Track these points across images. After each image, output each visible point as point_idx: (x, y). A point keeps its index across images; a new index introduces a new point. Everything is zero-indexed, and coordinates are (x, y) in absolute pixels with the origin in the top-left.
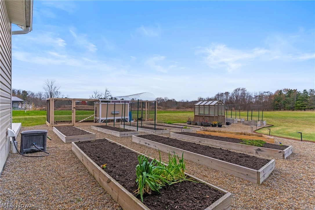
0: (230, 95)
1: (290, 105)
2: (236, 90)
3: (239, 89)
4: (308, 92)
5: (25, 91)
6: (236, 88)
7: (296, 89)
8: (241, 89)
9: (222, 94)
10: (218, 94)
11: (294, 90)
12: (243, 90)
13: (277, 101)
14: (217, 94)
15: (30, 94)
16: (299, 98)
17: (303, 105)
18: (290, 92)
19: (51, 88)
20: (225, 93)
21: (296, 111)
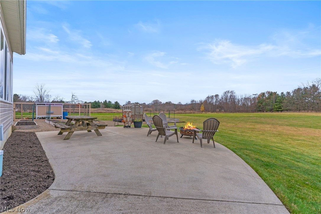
0: (220, 97)
1: (270, 107)
2: (225, 93)
3: (228, 92)
4: (285, 94)
5: (16, 94)
6: (225, 91)
7: (276, 92)
8: (230, 91)
9: (213, 96)
10: (209, 97)
11: (274, 92)
12: (232, 92)
13: (260, 103)
14: (207, 96)
15: (21, 97)
16: (277, 101)
17: (280, 106)
18: (271, 94)
19: (40, 91)
20: (215, 96)
21: (275, 112)
